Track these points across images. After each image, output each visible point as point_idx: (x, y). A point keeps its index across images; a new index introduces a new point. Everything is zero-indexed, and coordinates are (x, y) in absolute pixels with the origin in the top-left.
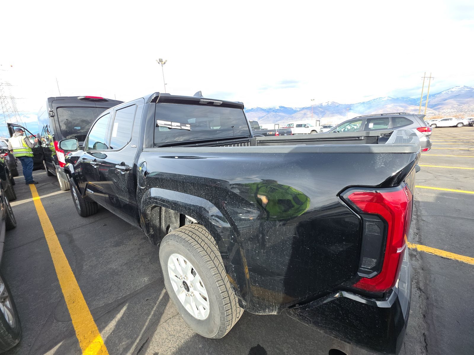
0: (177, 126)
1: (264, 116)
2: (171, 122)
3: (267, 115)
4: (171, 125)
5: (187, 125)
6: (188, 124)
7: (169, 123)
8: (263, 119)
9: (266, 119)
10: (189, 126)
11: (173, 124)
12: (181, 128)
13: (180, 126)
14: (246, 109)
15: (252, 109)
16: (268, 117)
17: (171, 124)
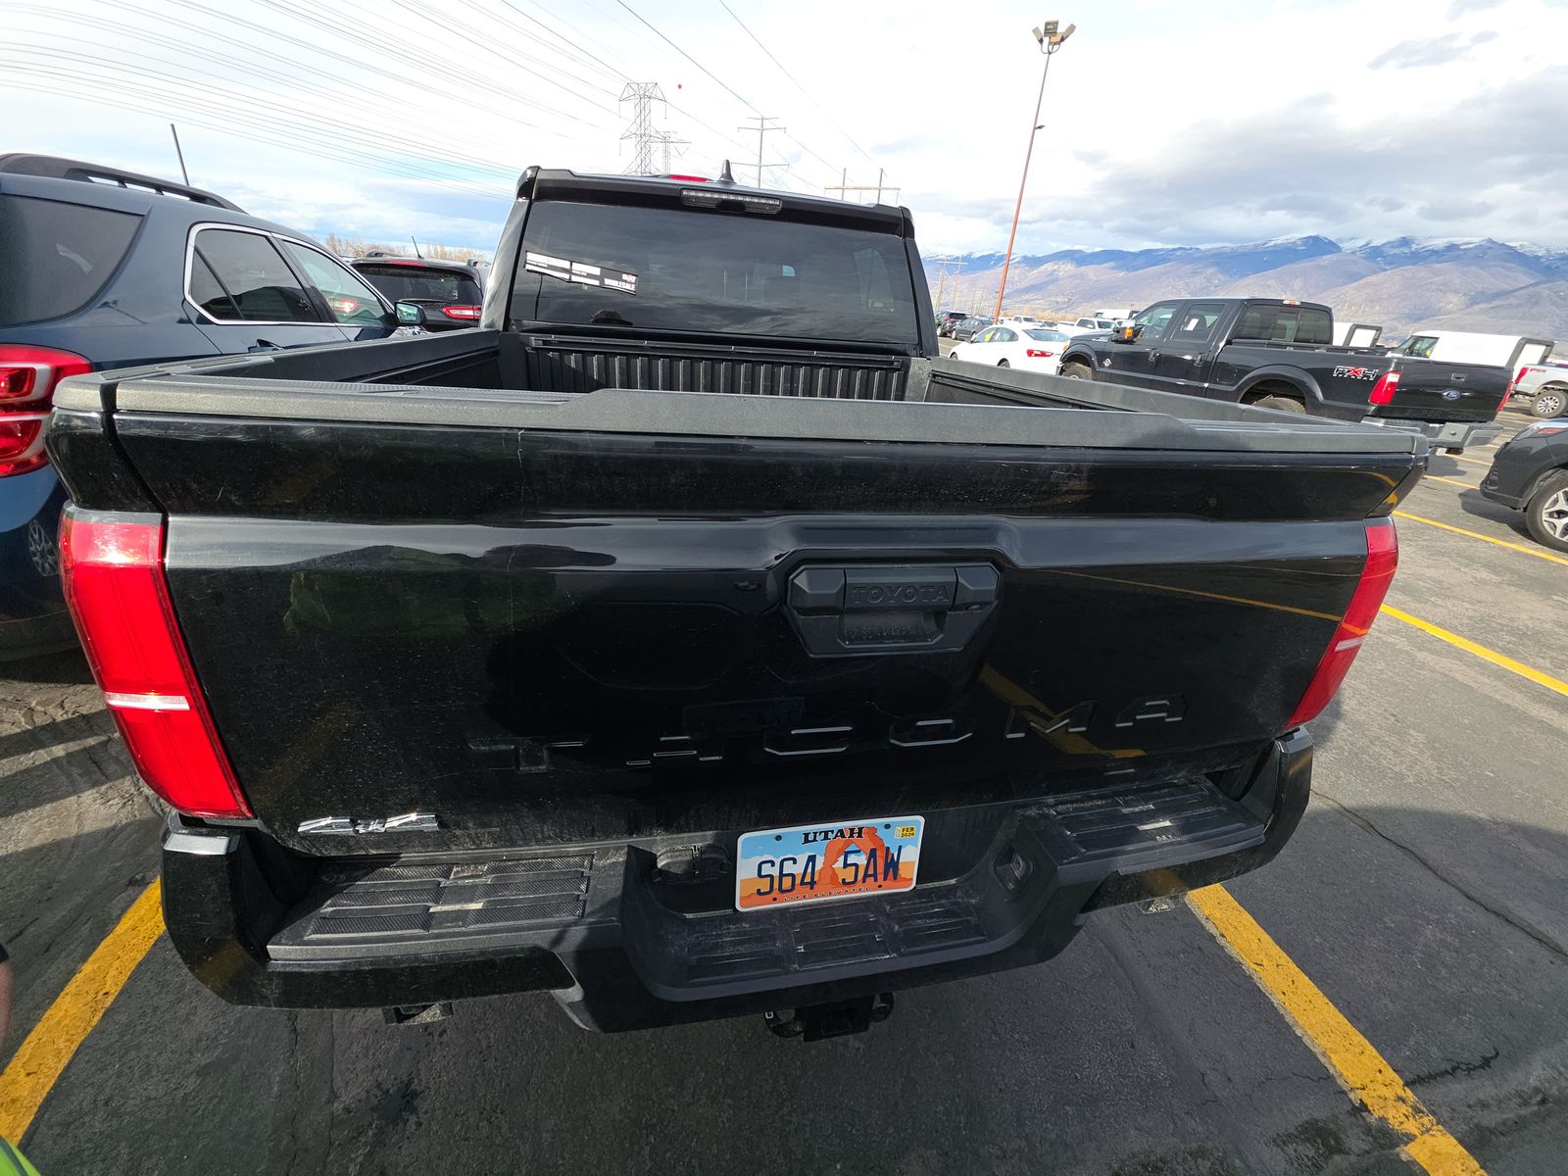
0: (590, 276)
1: (1508, 293)
2: (569, 263)
3: (1531, 289)
4: (571, 269)
5: (625, 277)
6: (628, 274)
7: (566, 264)
8: (1495, 303)
9: (1519, 305)
10: (633, 281)
11: (577, 267)
12: (602, 282)
13: (600, 278)
14: (1414, 247)
15: (1452, 247)
16: (1534, 300)
17: (568, 267)
